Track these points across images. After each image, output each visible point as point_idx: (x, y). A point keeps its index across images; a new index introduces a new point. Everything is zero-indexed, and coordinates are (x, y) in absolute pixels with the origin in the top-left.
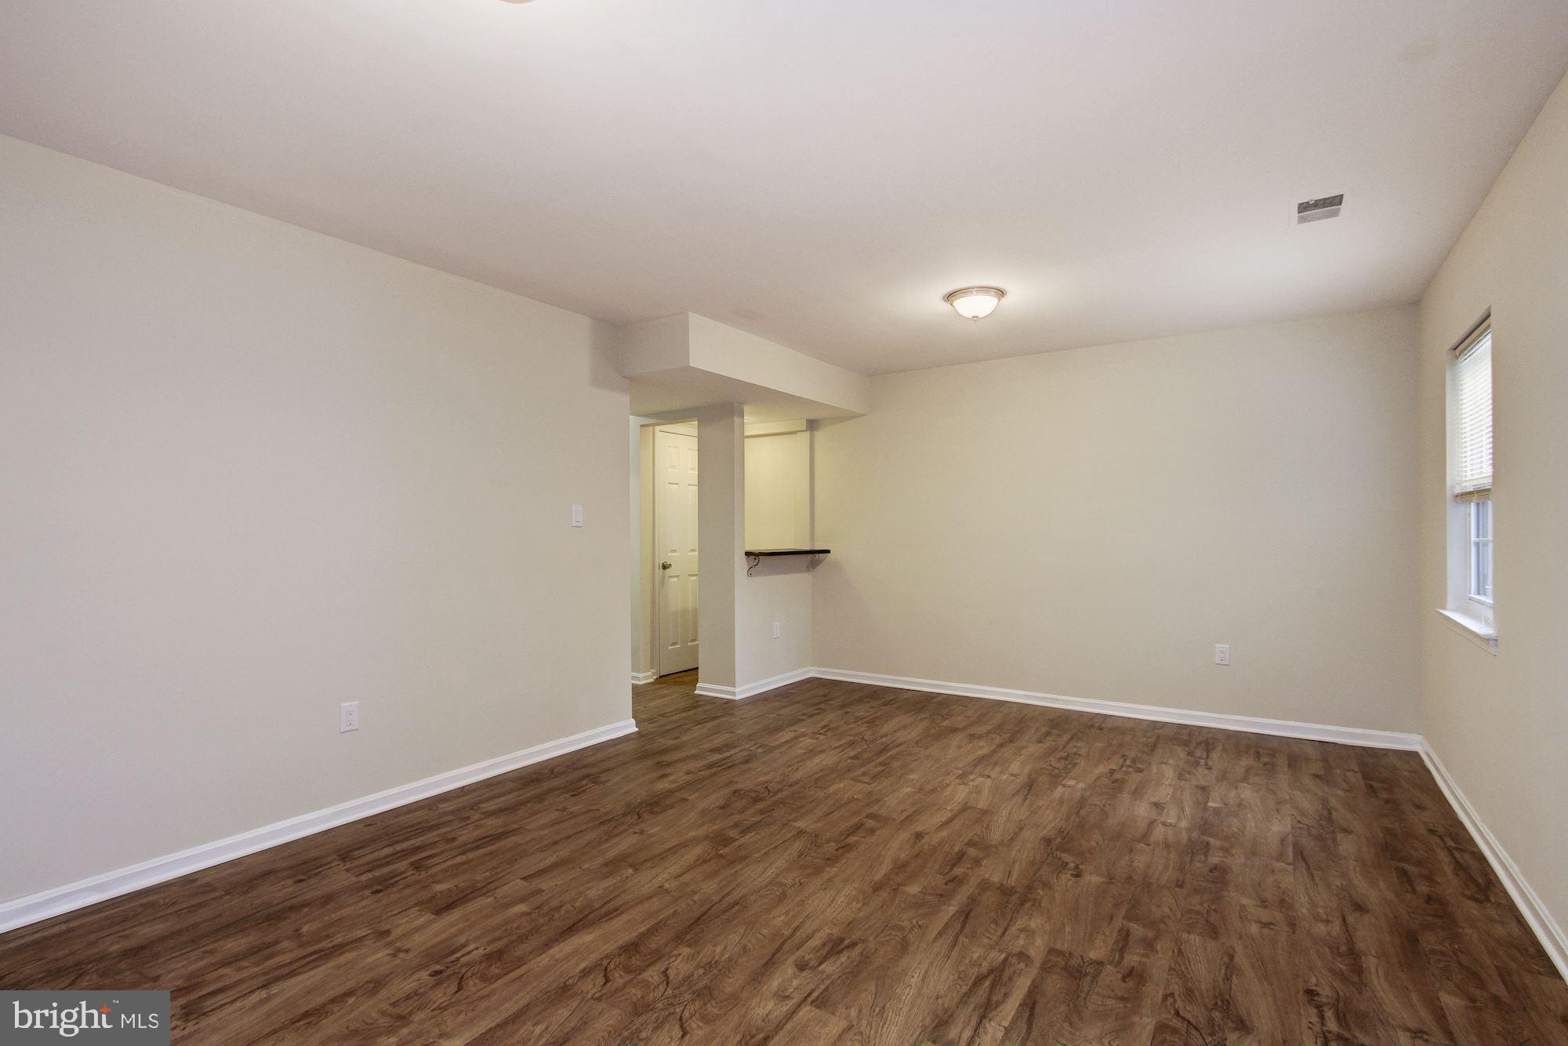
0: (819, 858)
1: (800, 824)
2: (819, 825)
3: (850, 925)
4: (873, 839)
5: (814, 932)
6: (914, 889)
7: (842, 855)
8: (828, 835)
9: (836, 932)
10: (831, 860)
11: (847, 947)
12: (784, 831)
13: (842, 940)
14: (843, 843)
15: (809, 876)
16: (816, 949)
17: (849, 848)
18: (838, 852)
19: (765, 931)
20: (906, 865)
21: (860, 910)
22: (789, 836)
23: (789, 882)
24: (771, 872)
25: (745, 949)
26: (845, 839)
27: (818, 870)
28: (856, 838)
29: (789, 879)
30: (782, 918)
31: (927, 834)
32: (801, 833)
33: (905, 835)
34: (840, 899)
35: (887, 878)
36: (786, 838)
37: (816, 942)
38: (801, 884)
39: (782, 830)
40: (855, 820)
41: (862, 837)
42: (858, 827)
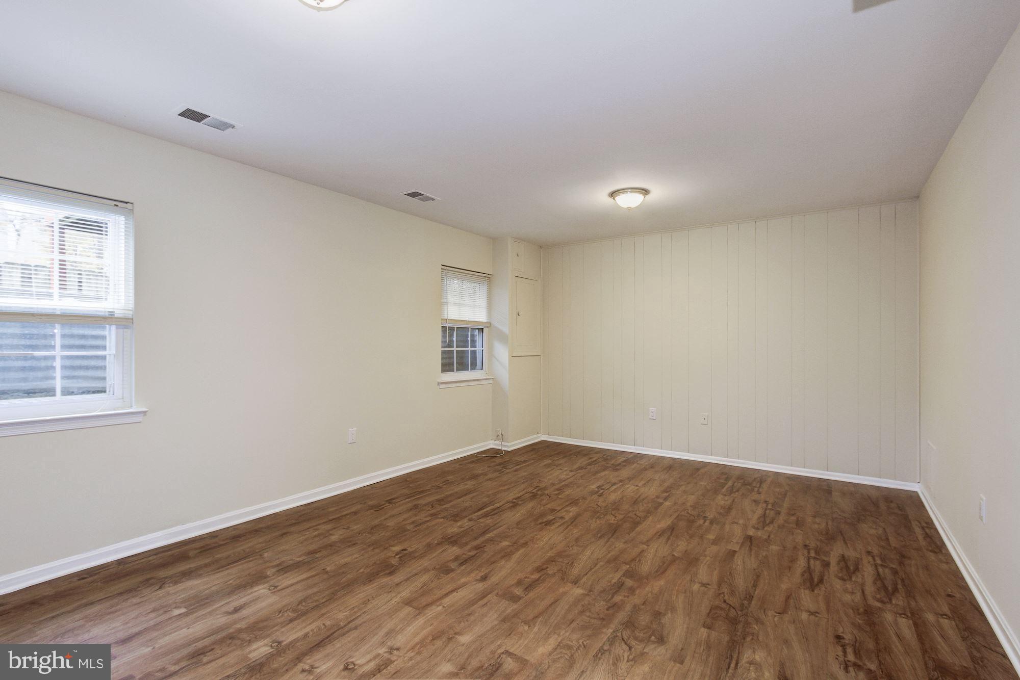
0: (559, 562)
1: (578, 591)
2: (561, 590)
3: (541, 530)
4: (521, 575)
5: (558, 527)
6: (505, 543)
7: (544, 564)
8: (553, 580)
9: (548, 527)
10: (551, 560)
11: (543, 523)
12: (590, 583)
13: (546, 525)
14: (542, 573)
15: (565, 551)
16: (557, 522)
17: (539, 569)
18: (546, 566)
19: (581, 527)
20: (503, 557)
21: (536, 535)
22: (584, 579)
23: (575, 548)
24: (588, 553)
25: (587, 522)
26: (541, 577)
27: (560, 554)
28: (533, 577)
29: (575, 550)
30: (574, 532)
31: (477, 580)
32: (575, 582)
33: (494, 579)
34: (546, 539)
35: (517, 550)
36: (586, 577)
37: (557, 525)
38: (568, 547)
39: (591, 585)
40: (531, 595)
41: (528, 578)
42: (529, 588)
